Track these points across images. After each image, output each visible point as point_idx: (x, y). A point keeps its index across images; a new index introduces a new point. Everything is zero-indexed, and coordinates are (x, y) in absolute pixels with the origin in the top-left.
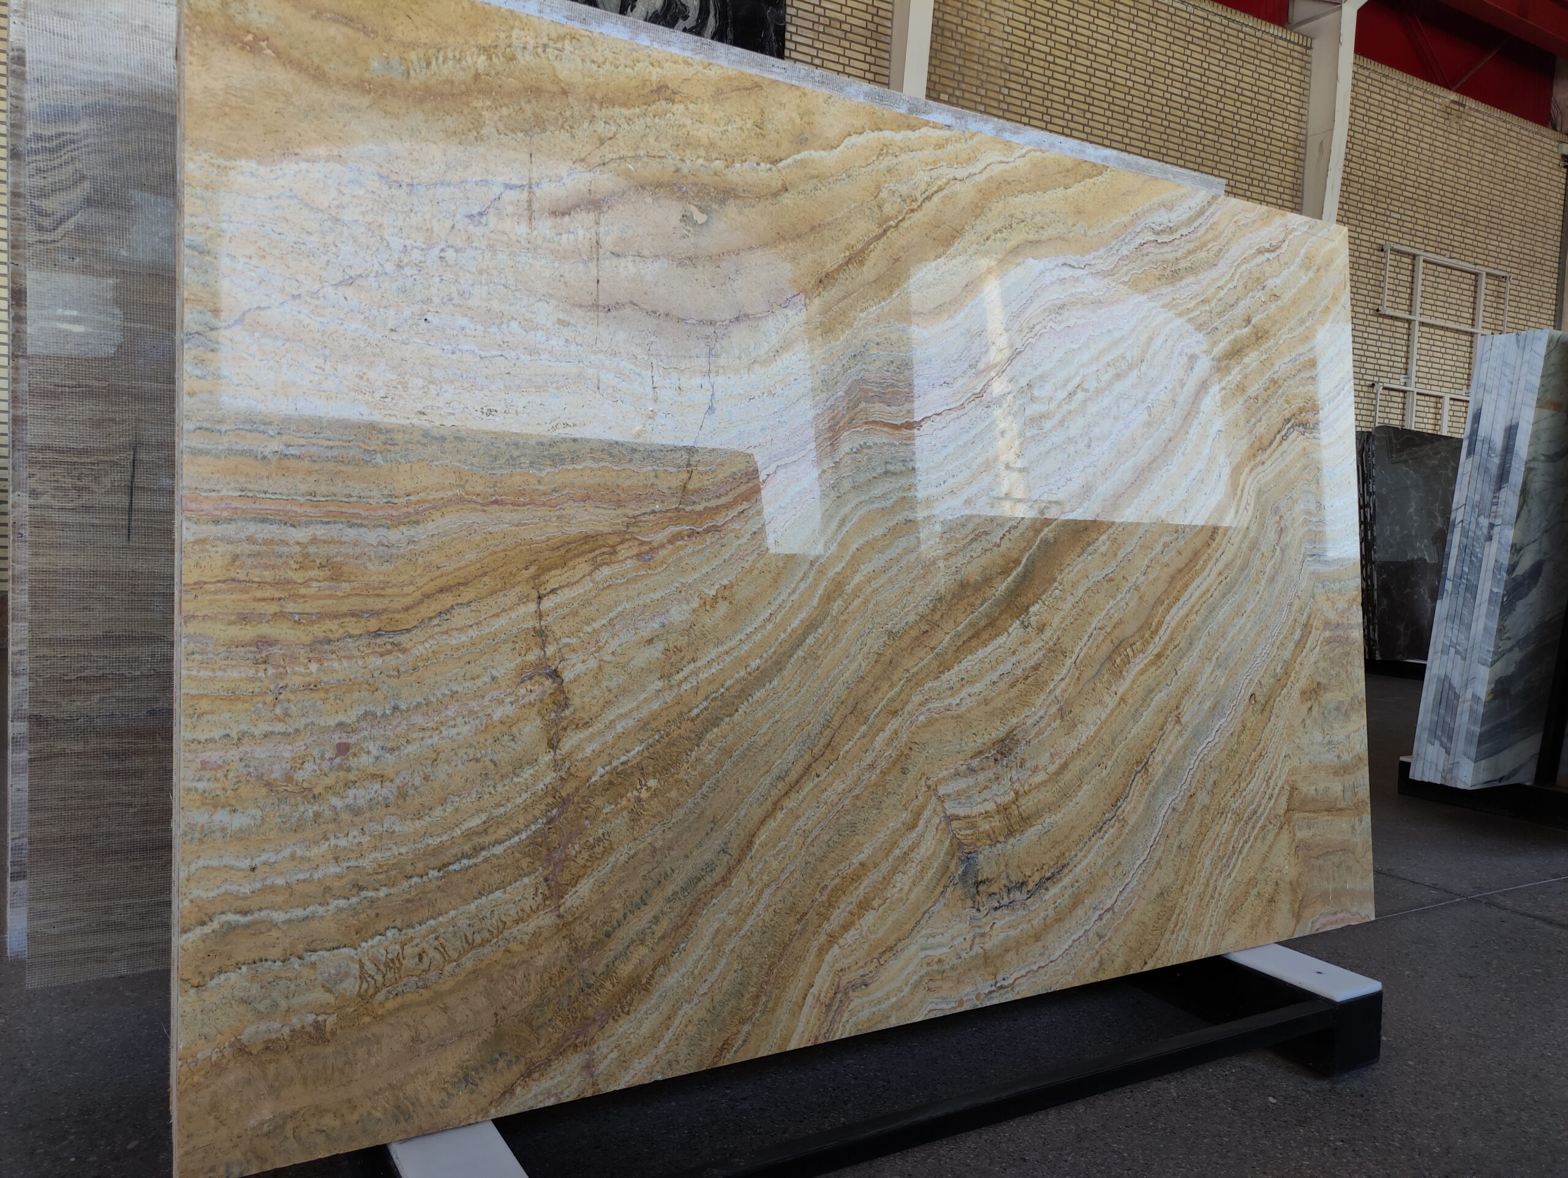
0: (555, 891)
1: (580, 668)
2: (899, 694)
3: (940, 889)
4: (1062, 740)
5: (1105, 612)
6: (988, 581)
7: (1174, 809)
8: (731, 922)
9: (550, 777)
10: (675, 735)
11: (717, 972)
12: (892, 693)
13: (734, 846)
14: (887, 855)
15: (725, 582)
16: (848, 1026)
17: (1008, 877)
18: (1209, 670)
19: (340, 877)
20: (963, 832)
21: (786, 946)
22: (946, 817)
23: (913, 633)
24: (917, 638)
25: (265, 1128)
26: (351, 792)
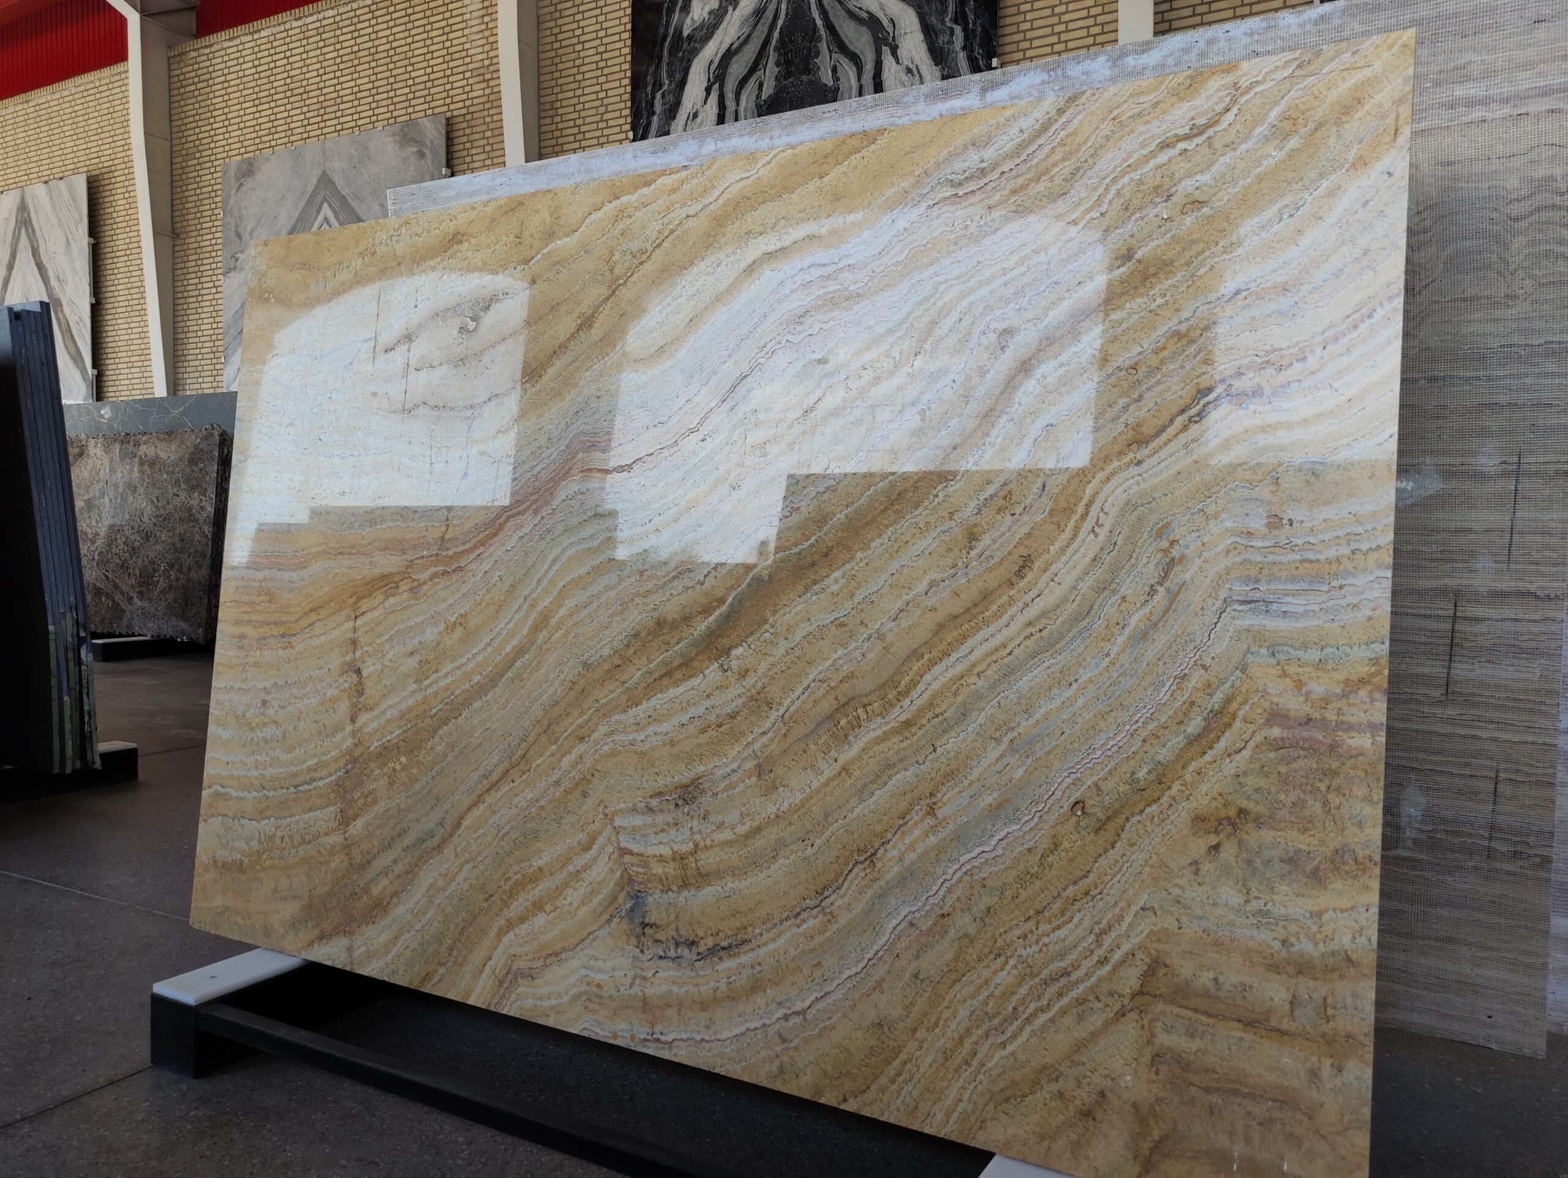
0: (345, 821)
1: (372, 669)
2: (588, 721)
3: (606, 916)
4: (757, 801)
5: (829, 662)
6: (686, 619)
7: (911, 924)
8: (441, 882)
9: (349, 742)
10: (419, 726)
11: (428, 917)
12: (581, 720)
13: (449, 822)
14: (562, 868)
15: (462, 611)
16: (514, 1007)
17: (677, 929)
18: (993, 754)
19: (256, 778)
20: (634, 868)
21: (475, 917)
22: (619, 848)
23: (606, 666)
24: (609, 671)
25: (219, 911)
26: (265, 729)
